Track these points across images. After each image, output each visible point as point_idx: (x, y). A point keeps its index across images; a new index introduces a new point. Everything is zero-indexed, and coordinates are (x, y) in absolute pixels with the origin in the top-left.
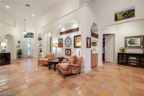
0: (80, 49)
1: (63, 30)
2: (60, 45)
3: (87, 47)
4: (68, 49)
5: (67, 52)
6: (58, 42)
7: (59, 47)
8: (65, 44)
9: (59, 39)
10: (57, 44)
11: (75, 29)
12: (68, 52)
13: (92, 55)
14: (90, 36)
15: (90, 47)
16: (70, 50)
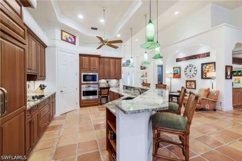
0: (213, 81)
1: (181, 56)
2: (177, 75)
3: (226, 78)
4: (191, 81)
5: (188, 84)
6: (172, 72)
7: (174, 77)
8: (186, 74)
9: (174, 68)
10: (171, 74)
11: (204, 54)
12: (190, 85)
13: (233, 89)
14: (230, 63)
15: (231, 78)
16: (195, 82)
